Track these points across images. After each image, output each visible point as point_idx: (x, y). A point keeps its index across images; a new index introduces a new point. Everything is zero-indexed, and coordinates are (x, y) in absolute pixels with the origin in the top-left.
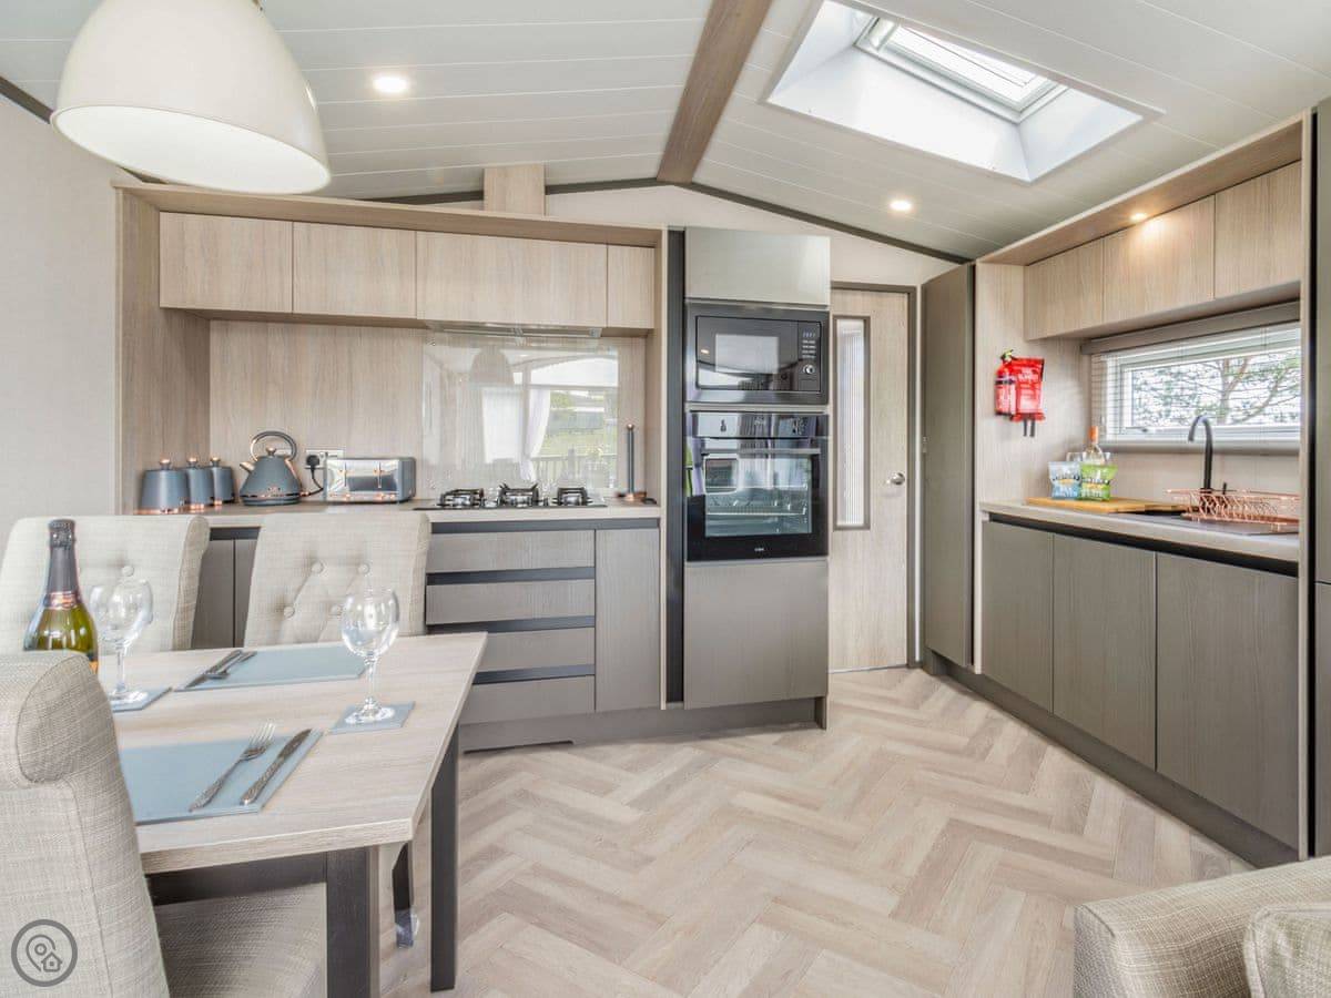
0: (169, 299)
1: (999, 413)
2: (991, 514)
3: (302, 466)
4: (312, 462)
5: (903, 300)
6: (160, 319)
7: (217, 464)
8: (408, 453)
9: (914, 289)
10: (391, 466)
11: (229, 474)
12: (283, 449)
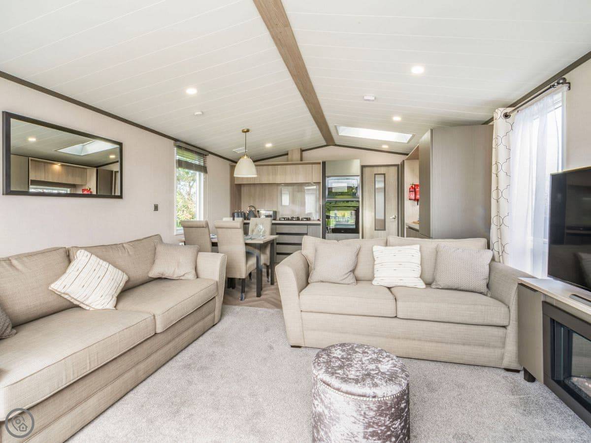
0: (236, 183)
1: (410, 199)
2: (409, 226)
3: (257, 212)
4: (258, 211)
5: (396, 168)
6: (235, 186)
7: (243, 212)
8: (275, 210)
9: (399, 165)
10: (271, 213)
11: (245, 214)
12: (253, 209)
